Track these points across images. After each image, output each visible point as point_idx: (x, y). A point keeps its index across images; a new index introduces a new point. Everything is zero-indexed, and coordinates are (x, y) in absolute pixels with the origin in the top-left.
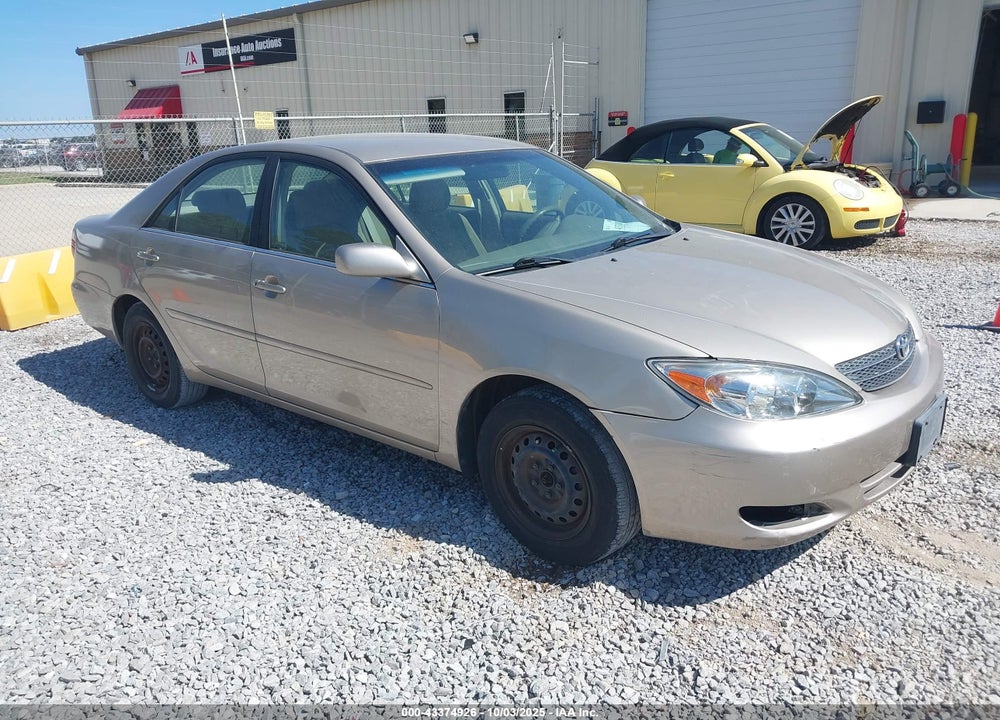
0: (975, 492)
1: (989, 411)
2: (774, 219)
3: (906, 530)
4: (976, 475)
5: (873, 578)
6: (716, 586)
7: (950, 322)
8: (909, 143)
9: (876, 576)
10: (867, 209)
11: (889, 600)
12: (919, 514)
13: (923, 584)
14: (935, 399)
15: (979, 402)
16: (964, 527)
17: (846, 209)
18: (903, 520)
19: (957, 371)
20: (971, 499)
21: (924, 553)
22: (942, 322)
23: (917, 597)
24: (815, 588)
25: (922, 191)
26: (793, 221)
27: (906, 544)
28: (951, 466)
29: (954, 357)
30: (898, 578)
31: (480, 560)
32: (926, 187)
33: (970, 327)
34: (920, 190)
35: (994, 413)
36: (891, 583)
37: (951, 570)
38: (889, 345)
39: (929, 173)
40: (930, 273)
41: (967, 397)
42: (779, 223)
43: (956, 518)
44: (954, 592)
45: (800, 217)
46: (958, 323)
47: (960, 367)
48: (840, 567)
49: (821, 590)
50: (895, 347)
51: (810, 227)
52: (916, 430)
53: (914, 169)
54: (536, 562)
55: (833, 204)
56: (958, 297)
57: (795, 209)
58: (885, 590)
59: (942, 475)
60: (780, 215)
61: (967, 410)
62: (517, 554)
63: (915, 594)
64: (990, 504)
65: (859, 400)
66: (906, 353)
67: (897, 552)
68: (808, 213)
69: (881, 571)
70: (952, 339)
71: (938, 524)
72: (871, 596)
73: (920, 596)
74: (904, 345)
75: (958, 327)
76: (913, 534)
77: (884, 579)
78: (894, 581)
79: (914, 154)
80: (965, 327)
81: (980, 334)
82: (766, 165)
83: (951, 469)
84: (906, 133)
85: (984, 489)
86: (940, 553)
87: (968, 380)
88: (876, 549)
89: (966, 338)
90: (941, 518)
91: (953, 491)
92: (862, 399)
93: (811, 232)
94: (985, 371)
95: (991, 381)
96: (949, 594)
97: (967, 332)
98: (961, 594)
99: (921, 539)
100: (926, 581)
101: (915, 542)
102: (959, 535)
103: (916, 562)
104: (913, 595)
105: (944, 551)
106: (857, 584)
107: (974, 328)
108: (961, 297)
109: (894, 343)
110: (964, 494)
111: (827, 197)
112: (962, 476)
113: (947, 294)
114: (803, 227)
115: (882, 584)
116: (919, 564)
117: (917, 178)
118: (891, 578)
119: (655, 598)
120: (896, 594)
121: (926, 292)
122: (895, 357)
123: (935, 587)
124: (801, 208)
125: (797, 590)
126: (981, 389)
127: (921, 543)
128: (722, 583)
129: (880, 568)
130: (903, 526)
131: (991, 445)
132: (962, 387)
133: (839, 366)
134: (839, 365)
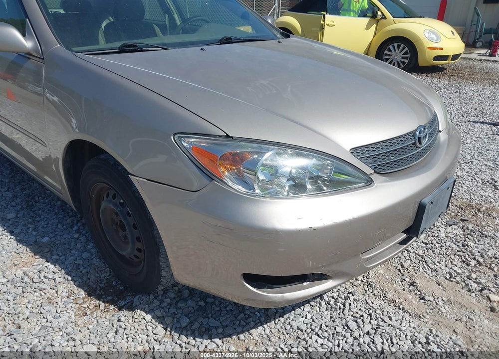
0: (463, 245)
1: (488, 182)
2: (386, 52)
3: (403, 275)
4: (467, 232)
5: (362, 320)
6: (236, 318)
7: (477, 119)
8: (476, 15)
9: (365, 320)
10: (442, 49)
11: (369, 345)
12: (417, 262)
13: (400, 330)
14: (446, 180)
15: (483, 175)
16: (448, 276)
17: (429, 48)
18: (403, 266)
19: (474, 151)
20: (458, 251)
21: (411, 297)
22: (472, 119)
23: (392, 343)
24: (313, 327)
25: (479, 44)
26: (397, 54)
27: (400, 288)
28: (451, 223)
29: (474, 143)
30: (382, 324)
31: (68, 280)
32: (482, 42)
33: (489, 124)
34: (478, 43)
35: (491, 184)
36: (375, 327)
37: (428, 317)
38: (409, 134)
39: (485, 33)
40: (473, 89)
41: (476, 170)
42: (389, 55)
43: (443, 268)
44: (424, 340)
45: (401, 52)
46: (482, 120)
47: (476, 149)
48: (340, 309)
49: (317, 330)
50: (414, 136)
51: (406, 58)
52: (421, 208)
53: (476, 31)
54: (114, 283)
55: (422, 44)
56: (486, 105)
57: (399, 47)
58: (368, 333)
59: (442, 230)
60: (390, 50)
61: (474, 180)
62: (102, 276)
63: (391, 340)
64: (472, 257)
65: (369, 182)
66: (424, 142)
67: (389, 296)
68: (406, 49)
69: (370, 315)
70: (476, 130)
71: (429, 272)
72: (355, 338)
73: (395, 342)
74: (422, 135)
75: (481, 123)
76: (407, 280)
77: (370, 323)
78: (378, 325)
79: (478, 21)
80: (486, 123)
81: (494, 128)
82: (385, 18)
83: (450, 225)
84: (475, 8)
85: (471, 243)
86: (423, 299)
87: (479, 159)
88: (375, 291)
89: (485, 130)
90: (432, 266)
91: (448, 244)
92: (372, 181)
93: (407, 61)
94: (492, 153)
95: (494, 160)
96: (420, 343)
97: (486, 127)
98: (429, 344)
99: (412, 284)
100: (403, 329)
101: (407, 287)
102: (442, 284)
103: (401, 307)
104: (389, 341)
105: (427, 298)
106: (347, 326)
107: (491, 124)
108: (488, 104)
109: (414, 133)
110: (454, 246)
111: (419, 40)
112: (457, 232)
113: (480, 102)
114: (403, 58)
115: (368, 328)
116: (403, 309)
117: (478, 37)
118: (376, 322)
119: (184, 325)
120: (375, 339)
121: (467, 101)
122: (413, 144)
123: (409, 334)
124: (402, 46)
125: (298, 328)
126: (486, 165)
127: (412, 288)
128: (242, 315)
129: (371, 311)
130: (402, 272)
131: (484, 208)
132: (474, 163)
133: (355, 151)
134: (356, 149)
